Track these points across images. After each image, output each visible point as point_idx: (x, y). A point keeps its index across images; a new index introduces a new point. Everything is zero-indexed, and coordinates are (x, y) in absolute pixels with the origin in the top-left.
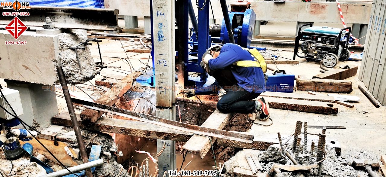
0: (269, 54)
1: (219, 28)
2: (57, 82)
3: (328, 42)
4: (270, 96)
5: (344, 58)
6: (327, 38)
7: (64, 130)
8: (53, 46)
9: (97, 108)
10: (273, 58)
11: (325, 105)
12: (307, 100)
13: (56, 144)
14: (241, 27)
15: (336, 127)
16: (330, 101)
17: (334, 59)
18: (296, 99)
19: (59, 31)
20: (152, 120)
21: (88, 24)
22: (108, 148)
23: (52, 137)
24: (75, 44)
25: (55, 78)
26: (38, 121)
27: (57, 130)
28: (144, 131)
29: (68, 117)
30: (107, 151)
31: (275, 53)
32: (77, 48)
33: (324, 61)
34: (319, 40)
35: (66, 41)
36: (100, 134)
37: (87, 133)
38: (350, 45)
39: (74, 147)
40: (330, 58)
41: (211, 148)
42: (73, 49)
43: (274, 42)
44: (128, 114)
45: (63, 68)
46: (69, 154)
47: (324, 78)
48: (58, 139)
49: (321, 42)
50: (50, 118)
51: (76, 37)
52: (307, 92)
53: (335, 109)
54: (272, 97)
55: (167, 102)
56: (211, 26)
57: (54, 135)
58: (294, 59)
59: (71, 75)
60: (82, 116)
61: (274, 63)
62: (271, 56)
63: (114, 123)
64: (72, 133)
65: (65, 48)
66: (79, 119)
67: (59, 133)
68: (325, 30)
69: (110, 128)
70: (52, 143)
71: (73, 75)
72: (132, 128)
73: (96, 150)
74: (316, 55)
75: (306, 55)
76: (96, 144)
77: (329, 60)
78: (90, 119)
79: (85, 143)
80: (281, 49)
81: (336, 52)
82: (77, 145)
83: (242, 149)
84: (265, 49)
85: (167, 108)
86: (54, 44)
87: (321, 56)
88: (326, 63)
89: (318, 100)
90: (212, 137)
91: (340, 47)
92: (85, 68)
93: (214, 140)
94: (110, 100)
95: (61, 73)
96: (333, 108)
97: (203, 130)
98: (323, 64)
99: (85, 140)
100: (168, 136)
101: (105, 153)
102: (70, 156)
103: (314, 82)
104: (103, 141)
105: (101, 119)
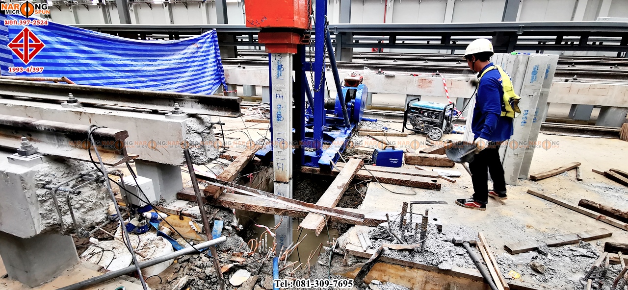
0: (379, 126)
1: (334, 102)
2: (184, 163)
3: (433, 116)
4: (380, 171)
5: (449, 131)
6: (433, 113)
7: (188, 205)
8: (181, 130)
9: (219, 185)
10: (383, 130)
11: (429, 180)
12: (414, 175)
13: (181, 218)
14: (354, 101)
15: (439, 203)
16: (434, 177)
17: (439, 132)
18: (404, 174)
19: (187, 116)
20: (271, 197)
21: (213, 110)
22: (229, 222)
23: (177, 212)
24: (201, 128)
25: (182, 160)
26: (164, 198)
27: (182, 205)
28: (264, 207)
29: (192, 193)
30: (228, 225)
31: (386, 125)
32: (203, 132)
33: (431, 134)
34: (426, 114)
35: (193, 125)
36: (223, 209)
37: (210, 209)
38: (454, 118)
39: (197, 221)
40: (435, 131)
41: (325, 226)
42: (199, 133)
43: (384, 114)
44: (249, 191)
45: (190, 150)
46: (194, 228)
47: (429, 153)
48: (184, 214)
49: (428, 116)
50: (176, 193)
51: (201, 121)
52: (414, 166)
53: (439, 184)
54: (382, 171)
55: (285, 178)
56: (326, 99)
57: (179, 211)
58: (403, 131)
59: (196, 156)
60: (205, 191)
61: (385, 136)
62: (382, 127)
63: (235, 199)
64: (197, 208)
65: (192, 132)
66: (202, 194)
67: (184, 208)
68: (431, 105)
69: (232, 204)
70: (177, 217)
71: (198, 157)
72: (252, 204)
73: (218, 226)
74: (423, 128)
75: (414, 128)
76: (219, 220)
77: (434, 133)
78: (213, 196)
79: (208, 218)
80: (391, 120)
81: (441, 126)
82: (201, 220)
83: (354, 226)
84: (376, 121)
85: (284, 183)
86: (182, 129)
87: (427, 129)
88: (432, 136)
89: (424, 176)
90: (326, 215)
91: (445, 121)
92: (209, 150)
93: (329, 218)
94: (231, 175)
95: (188, 155)
96: (437, 183)
97: (319, 208)
98: (429, 137)
99: (208, 216)
100: (285, 212)
101: (227, 227)
102: (195, 230)
103: (421, 157)
104: (225, 216)
105: (222, 194)
